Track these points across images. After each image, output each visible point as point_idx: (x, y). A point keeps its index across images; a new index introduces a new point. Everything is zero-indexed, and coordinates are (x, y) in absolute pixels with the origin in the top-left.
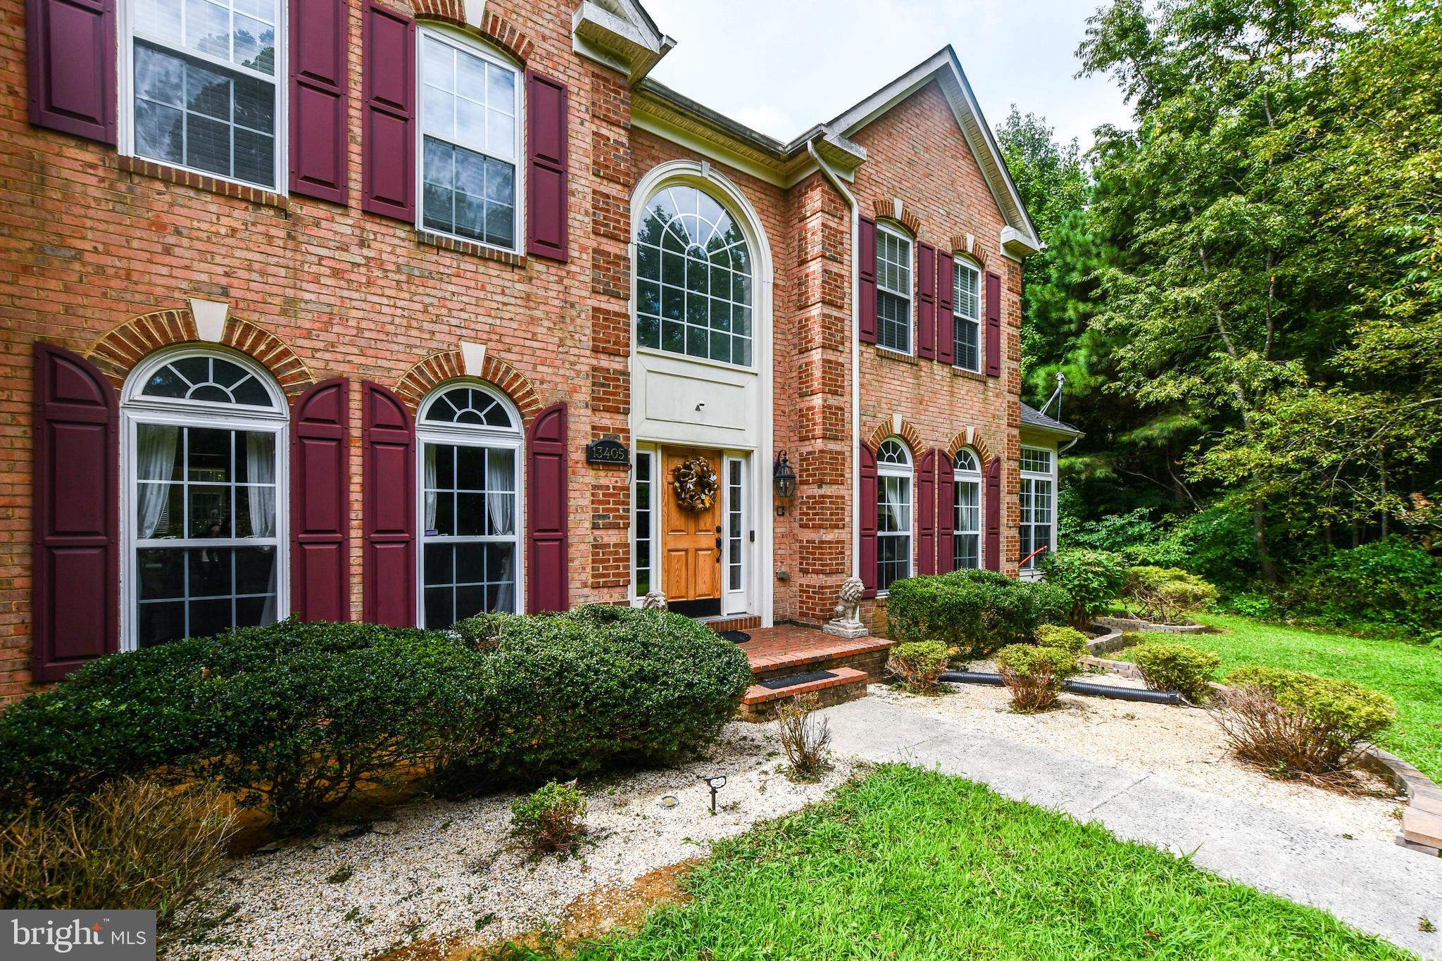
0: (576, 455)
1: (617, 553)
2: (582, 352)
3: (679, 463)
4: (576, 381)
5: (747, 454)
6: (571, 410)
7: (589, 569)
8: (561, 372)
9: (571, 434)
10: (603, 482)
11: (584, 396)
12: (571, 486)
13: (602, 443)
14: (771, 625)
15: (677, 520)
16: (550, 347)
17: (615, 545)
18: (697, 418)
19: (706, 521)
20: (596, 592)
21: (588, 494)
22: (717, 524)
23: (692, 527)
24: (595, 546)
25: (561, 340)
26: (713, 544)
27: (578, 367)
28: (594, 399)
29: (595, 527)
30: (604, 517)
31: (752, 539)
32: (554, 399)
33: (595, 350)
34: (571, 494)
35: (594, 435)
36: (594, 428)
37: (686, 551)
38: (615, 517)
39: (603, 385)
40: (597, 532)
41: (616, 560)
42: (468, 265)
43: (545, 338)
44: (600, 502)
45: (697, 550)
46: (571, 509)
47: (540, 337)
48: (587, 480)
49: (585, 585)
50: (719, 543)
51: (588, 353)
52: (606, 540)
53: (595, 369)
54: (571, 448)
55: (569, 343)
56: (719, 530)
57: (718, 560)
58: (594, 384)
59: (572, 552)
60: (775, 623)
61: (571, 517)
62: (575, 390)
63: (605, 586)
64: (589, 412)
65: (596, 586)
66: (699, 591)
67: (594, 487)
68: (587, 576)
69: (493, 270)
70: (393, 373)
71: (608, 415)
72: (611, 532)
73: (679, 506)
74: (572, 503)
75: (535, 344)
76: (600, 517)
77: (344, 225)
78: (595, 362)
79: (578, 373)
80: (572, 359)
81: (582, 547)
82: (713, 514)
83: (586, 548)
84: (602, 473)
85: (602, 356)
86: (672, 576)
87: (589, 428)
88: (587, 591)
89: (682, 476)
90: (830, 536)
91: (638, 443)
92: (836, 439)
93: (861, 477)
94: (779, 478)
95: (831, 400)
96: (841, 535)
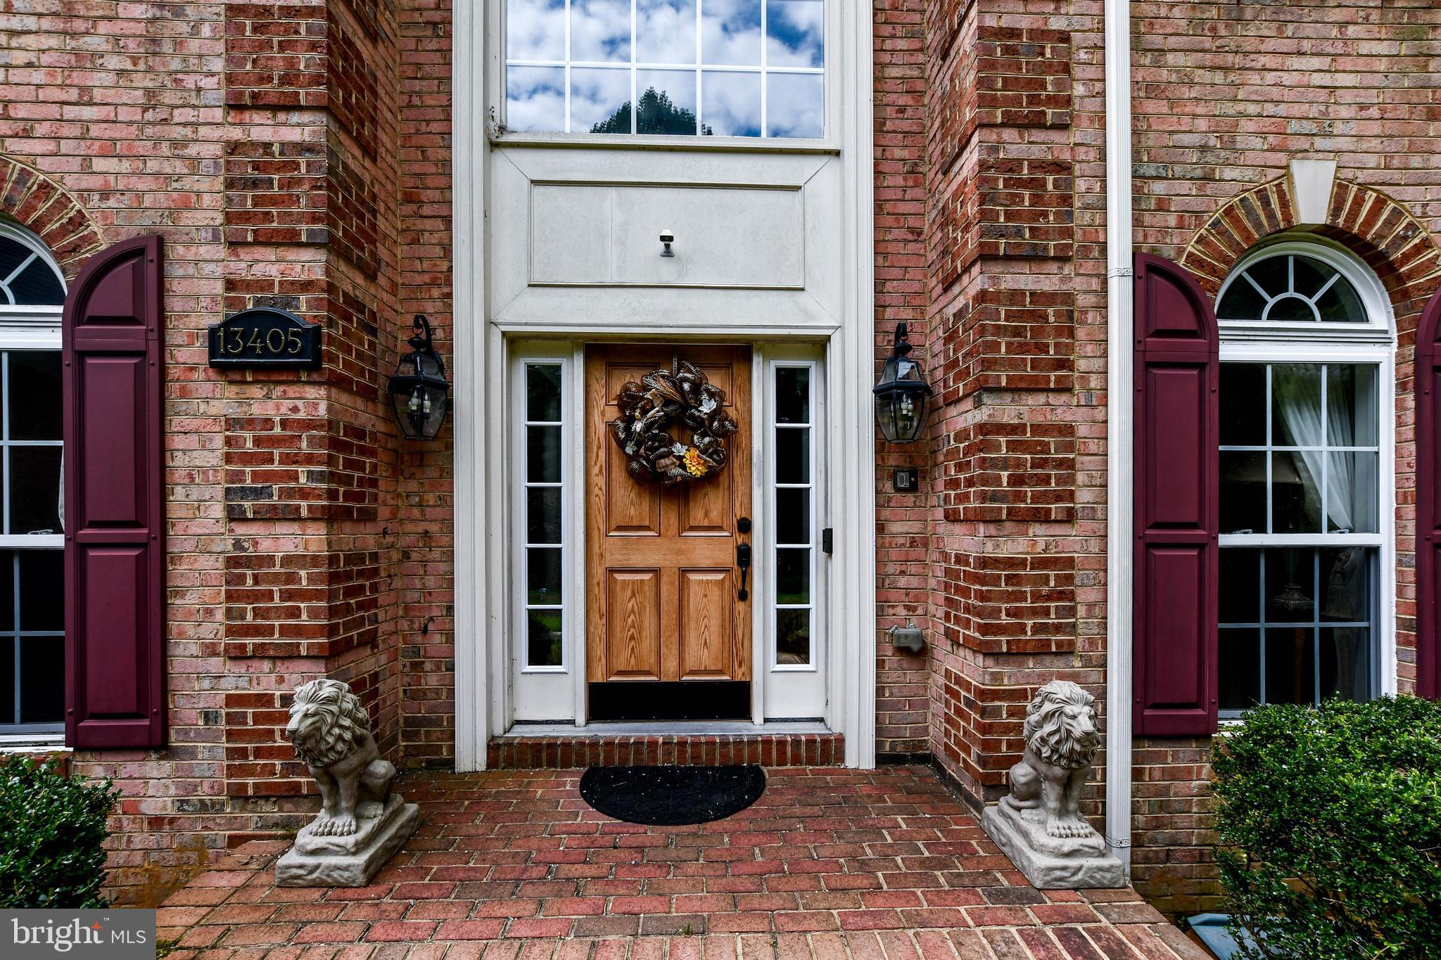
0: (186, 351)
1: (291, 578)
2: (204, 115)
3: (632, 378)
4: (187, 183)
5: (818, 346)
6: (177, 251)
7: (220, 615)
8: (152, 165)
9: (175, 305)
10: (257, 410)
11: (209, 213)
12: (176, 423)
13: (246, 319)
14: (868, 763)
15: (630, 504)
16: (124, 114)
17: (288, 560)
18: (667, 271)
19: (711, 506)
20: (241, 668)
21: (219, 441)
22: (739, 513)
23: (670, 518)
24: (232, 562)
25: (149, 93)
26: (728, 556)
27: (192, 150)
28: (229, 218)
29: (234, 516)
30: (257, 493)
31: (828, 546)
32: (129, 231)
33: (235, 106)
34: (177, 442)
35: (230, 303)
36: (230, 285)
37: (656, 571)
38: (290, 493)
39: (255, 184)
40: (241, 530)
41: (287, 595)
43: (111, 95)
44: (247, 458)
45: (684, 572)
46: (179, 475)
47: (98, 95)
48: (217, 408)
49: (210, 650)
50: (744, 556)
51: (218, 114)
52: (265, 547)
53: (233, 148)
54: (175, 337)
55: (169, 97)
56: (745, 526)
57: (744, 595)
58: (230, 184)
59: (180, 573)
60: (881, 759)
61: (178, 493)
62: (187, 203)
63: (260, 653)
64: (221, 251)
65: (238, 655)
66: (691, 663)
67: (231, 423)
68: (214, 629)
71: (270, 253)
72: (281, 528)
73: (631, 473)
74: (178, 462)
75: (88, 113)
76: (245, 493)
78: (236, 134)
79: (194, 163)
80: (178, 133)
81: (205, 562)
82: (731, 490)
83: (212, 565)
84: (257, 391)
85: (257, 117)
86: (618, 623)
87: (219, 287)
88: (215, 664)
89: (628, 403)
90: (1014, 546)
91: (516, 343)
92: (1036, 257)
93: (1144, 366)
94: (885, 397)
95: (1016, 145)
96: (1071, 541)
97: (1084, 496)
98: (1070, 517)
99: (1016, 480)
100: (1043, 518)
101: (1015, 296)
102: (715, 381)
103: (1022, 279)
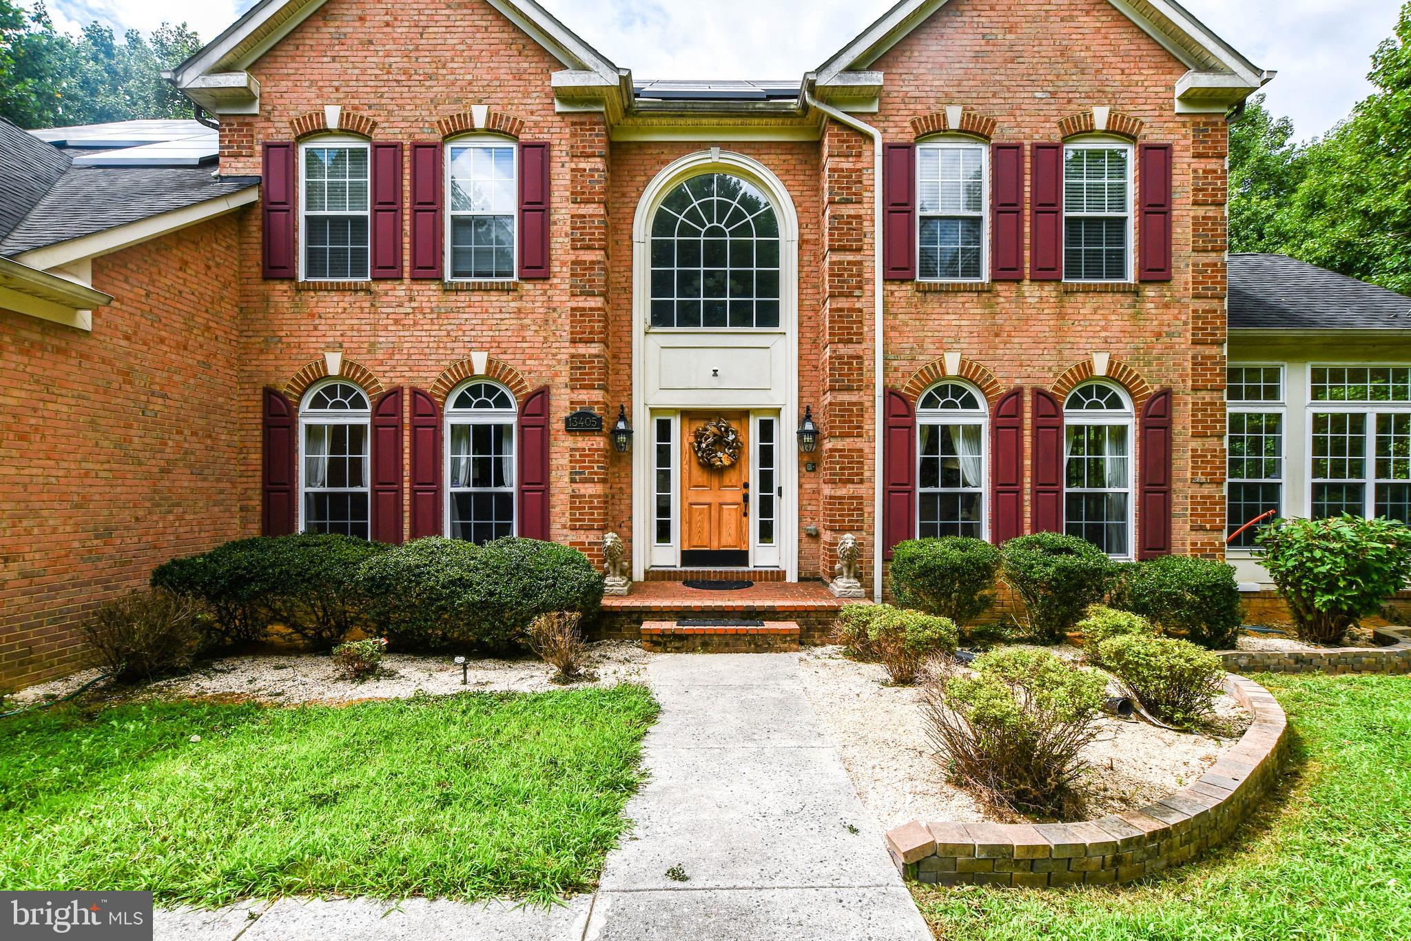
0: (557, 425)
1: (592, 502)
2: (563, 345)
3: (700, 425)
4: (558, 368)
5: (777, 412)
6: (553, 391)
7: (567, 515)
8: (545, 362)
9: (553, 409)
10: (580, 445)
11: (564, 378)
12: (553, 449)
13: (578, 415)
14: (795, 580)
15: (699, 475)
16: (536, 345)
17: (590, 496)
18: (715, 383)
19: (732, 477)
20: (574, 533)
21: (567, 455)
22: (744, 480)
23: (715, 482)
24: (572, 497)
25: (545, 338)
26: (740, 499)
27: (559, 357)
28: (571, 380)
29: (573, 481)
30: (580, 473)
31: (780, 494)
32: (539, 383)
33: (573, 341)
34: (553, 456)
35: (572, 409)
36: (572, 403)
37: (709, 504)
38: (590, 473)
39: (580, 368)
40: (574, 486)
41: (590, 508)
42: (476, 297)
43: (532, 339)
44: (577, 461)
45: (721, 504)
46: (554, 467)
47: (528, 339)
48: (566, 444)
49: (564, 527)
50: (746, 498)
51: (567, 344)
52: (583, 491)
53: (573, 356)
54: (553, 420)
55: (551, 339)
56: (746, 486)
57: (746, 515)
58: (572, 368)
59: (554, 500)
60: (799, 579)
61: (553, 473)
62: (556, 375)
63: (581, 528)
64: (568, 391)
65: (573, 528)
66: (724, 542)
67: (572, 450)
68: (566, 518)
69: (494, 296)
70: (427, 380)
71: (585, 392)
72: (587, 485)
73: (700, 464)
74: (554, 463)
75: (525, 345)
76: (576, 473)
77: (400, 290)
78: (573, 351)
79: (559, 362)
80: (554, 351)
81: (562, 497)
82: (741, 471)
83: (565, 498)
84: (580, 439)
85: (580, 345)
86: (694, 526)
87: (568, 404)
88: (565, 531)
89: (699, 436)
90: (842, 491)
91: (653, 411)
92: (849, 389)
93: (887, 428)
94: (801, 434)
95: (843, 350)
96: (862, 490)
97: (867, 474)
98: (861, 482)
99: (841, 469)
100: (852, 482)
101: (842, 404)
102: (734, 426)
103: (845, 397)
